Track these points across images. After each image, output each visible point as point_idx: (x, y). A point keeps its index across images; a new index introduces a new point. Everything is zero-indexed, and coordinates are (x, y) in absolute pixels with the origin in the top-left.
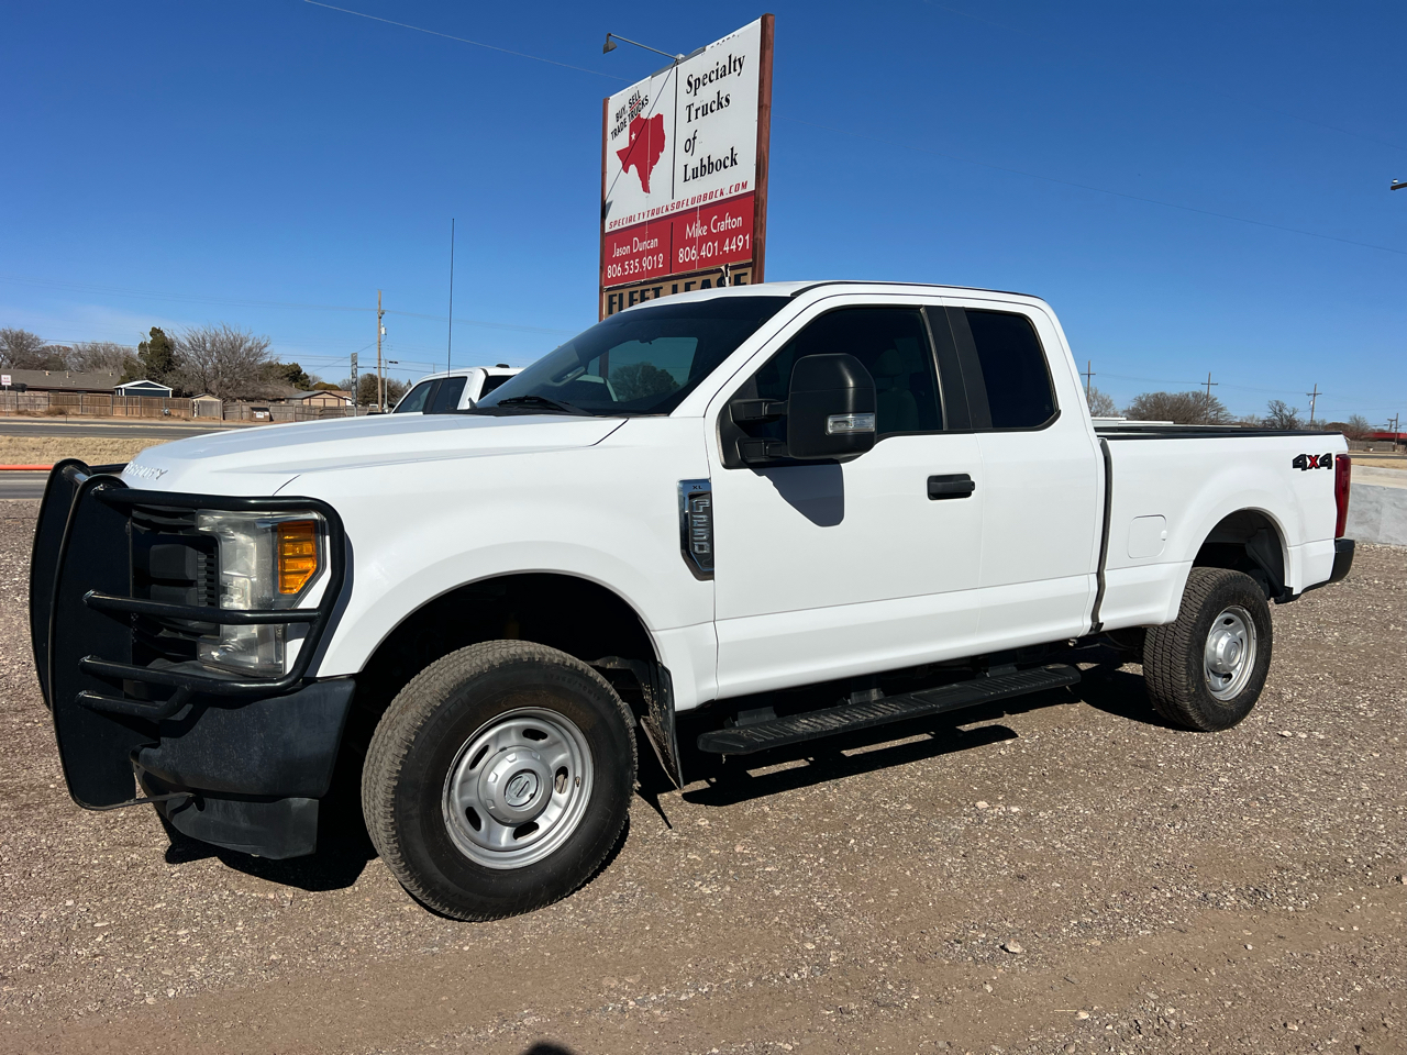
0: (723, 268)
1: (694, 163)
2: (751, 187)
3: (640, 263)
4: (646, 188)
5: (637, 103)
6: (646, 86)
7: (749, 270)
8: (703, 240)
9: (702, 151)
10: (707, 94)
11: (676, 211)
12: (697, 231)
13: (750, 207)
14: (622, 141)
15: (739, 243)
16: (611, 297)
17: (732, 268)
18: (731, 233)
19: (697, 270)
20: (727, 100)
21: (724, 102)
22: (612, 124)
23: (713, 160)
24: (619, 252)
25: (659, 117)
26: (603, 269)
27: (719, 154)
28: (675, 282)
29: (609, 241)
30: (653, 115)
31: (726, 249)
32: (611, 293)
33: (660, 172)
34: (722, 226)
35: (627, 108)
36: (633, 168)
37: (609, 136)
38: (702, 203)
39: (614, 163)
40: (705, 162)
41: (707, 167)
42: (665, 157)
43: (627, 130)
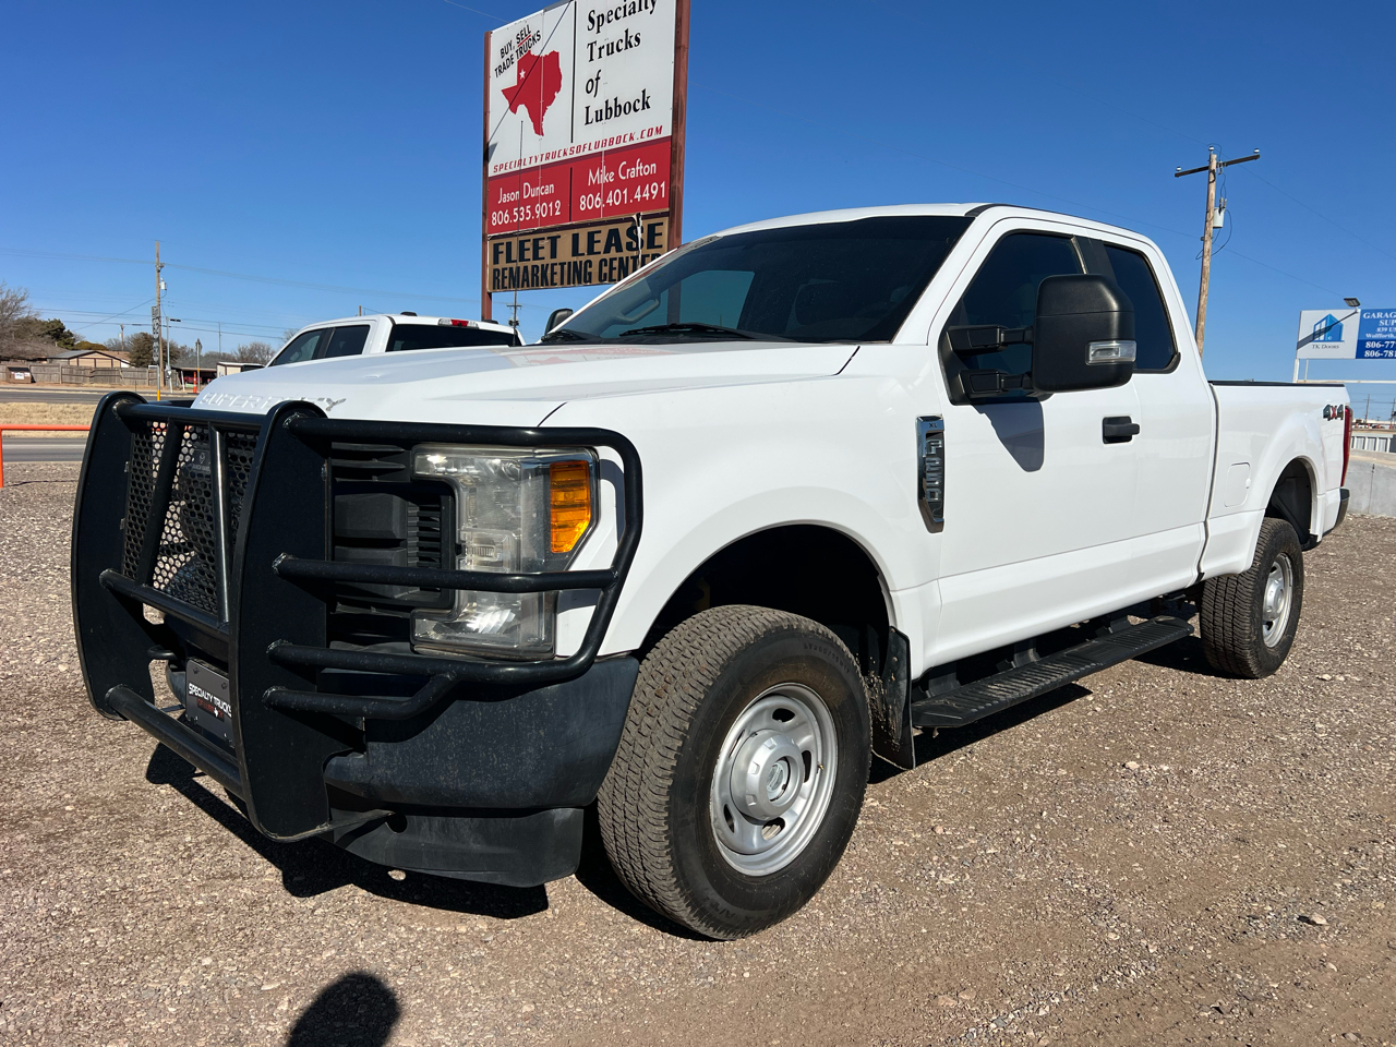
0: (635, 217)
1: (597, 104)
2: (667, 132)
3: (532, 210)
4: (538, 130)
5: (526, 38)
6: (536, 21)
7: (666, 220)
8: (609, 187)
9: (606, 93)
10: (613, 32)
11: (575, 155)
12: (603, 177)
13: (665, 154)
14: (510, 78)
15: (653, 190)
16: (496, 247)
17: (645, 217)
18: (643, 181)
19: (602, 218)
20: (637, 40)
21: (633, 41)
22: (495, 60)
23: (621, 102)
24: (505, 198)
25: (554, 56)
26: (486, 215)
27: (629, 95)
28: (575, 231)
29: (494, 187)
30: (546, 52)
31: (638, 197)
32: (496, 241)
33: (556, 113)
34: (633, 173)
35: (515, 44)
36: (522, 109)
37: (492, 73)
38: (608, 148)
39: (498, 103)
40: (612, 104)
41: (614, 110)
42: (562, 98)
43: (514, 68)
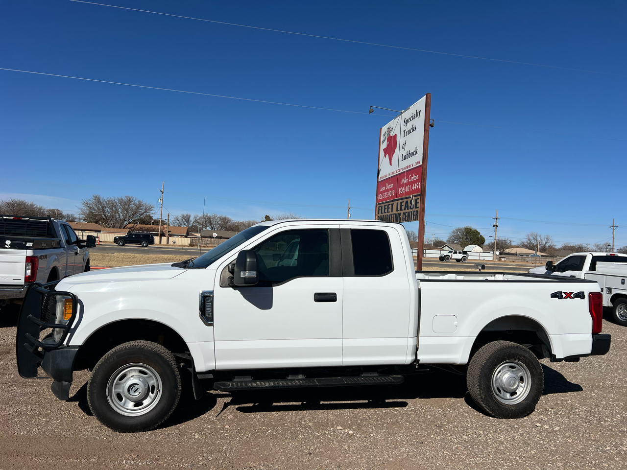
0: (411, 196)
1: (405, 154)
2: (421, 163)
3: (388, 193)
4: (391, 164)
5: (390, 130)
6: (393, 123)
7: (419, 197)
8: (407, 184)
9: (407, 148)
10: (409, 126)
11: (399, 173)
12: (405, 181)
13: (421, 171)
14: (384, 146)
15: (417, 186)
16: (379, 207)
17: (415, 196)
18: (415, 182)
19: (404, 197)
20: (415, 128)
21: (414, 129)
22: (382, 139)
23: (410, 152)
24: (382, 189)
25: (396, 135)
26: (377, 196)
27: (412, 150)
28: (397, 202)
29: (380, 184)
30: (394, 135)
31: (413, 188)
32: (379, 205)
33: (395, 157)
34: (412, 179)
35: (387, 132)
36: (387, 155)
37: (381, 143)
38: (407, 170)
39: (382, 153)
40: (408, 153)
41: (409, 155)
42: (397, 151)
43: (386, 140)
